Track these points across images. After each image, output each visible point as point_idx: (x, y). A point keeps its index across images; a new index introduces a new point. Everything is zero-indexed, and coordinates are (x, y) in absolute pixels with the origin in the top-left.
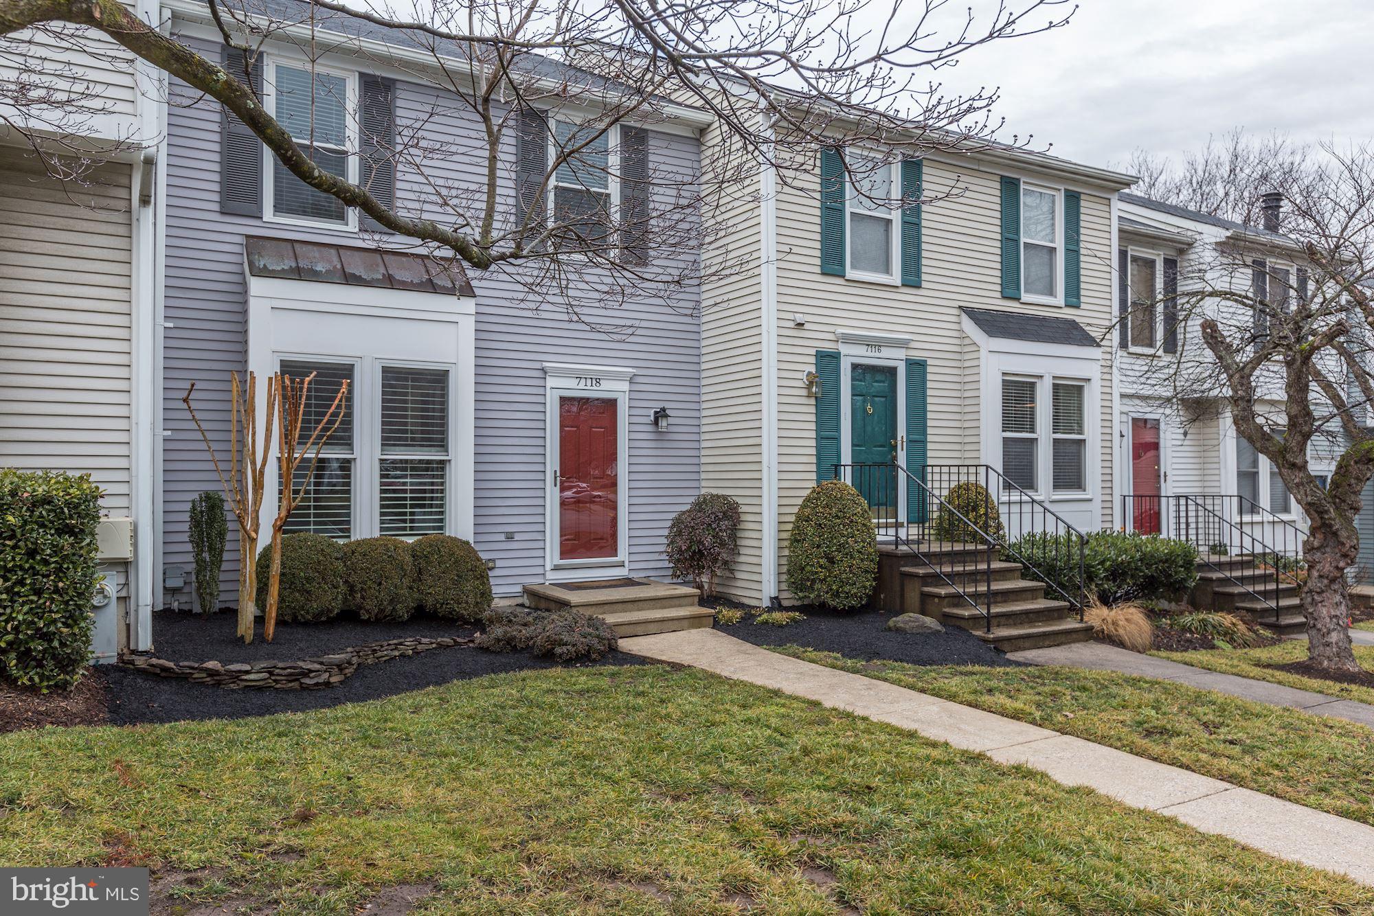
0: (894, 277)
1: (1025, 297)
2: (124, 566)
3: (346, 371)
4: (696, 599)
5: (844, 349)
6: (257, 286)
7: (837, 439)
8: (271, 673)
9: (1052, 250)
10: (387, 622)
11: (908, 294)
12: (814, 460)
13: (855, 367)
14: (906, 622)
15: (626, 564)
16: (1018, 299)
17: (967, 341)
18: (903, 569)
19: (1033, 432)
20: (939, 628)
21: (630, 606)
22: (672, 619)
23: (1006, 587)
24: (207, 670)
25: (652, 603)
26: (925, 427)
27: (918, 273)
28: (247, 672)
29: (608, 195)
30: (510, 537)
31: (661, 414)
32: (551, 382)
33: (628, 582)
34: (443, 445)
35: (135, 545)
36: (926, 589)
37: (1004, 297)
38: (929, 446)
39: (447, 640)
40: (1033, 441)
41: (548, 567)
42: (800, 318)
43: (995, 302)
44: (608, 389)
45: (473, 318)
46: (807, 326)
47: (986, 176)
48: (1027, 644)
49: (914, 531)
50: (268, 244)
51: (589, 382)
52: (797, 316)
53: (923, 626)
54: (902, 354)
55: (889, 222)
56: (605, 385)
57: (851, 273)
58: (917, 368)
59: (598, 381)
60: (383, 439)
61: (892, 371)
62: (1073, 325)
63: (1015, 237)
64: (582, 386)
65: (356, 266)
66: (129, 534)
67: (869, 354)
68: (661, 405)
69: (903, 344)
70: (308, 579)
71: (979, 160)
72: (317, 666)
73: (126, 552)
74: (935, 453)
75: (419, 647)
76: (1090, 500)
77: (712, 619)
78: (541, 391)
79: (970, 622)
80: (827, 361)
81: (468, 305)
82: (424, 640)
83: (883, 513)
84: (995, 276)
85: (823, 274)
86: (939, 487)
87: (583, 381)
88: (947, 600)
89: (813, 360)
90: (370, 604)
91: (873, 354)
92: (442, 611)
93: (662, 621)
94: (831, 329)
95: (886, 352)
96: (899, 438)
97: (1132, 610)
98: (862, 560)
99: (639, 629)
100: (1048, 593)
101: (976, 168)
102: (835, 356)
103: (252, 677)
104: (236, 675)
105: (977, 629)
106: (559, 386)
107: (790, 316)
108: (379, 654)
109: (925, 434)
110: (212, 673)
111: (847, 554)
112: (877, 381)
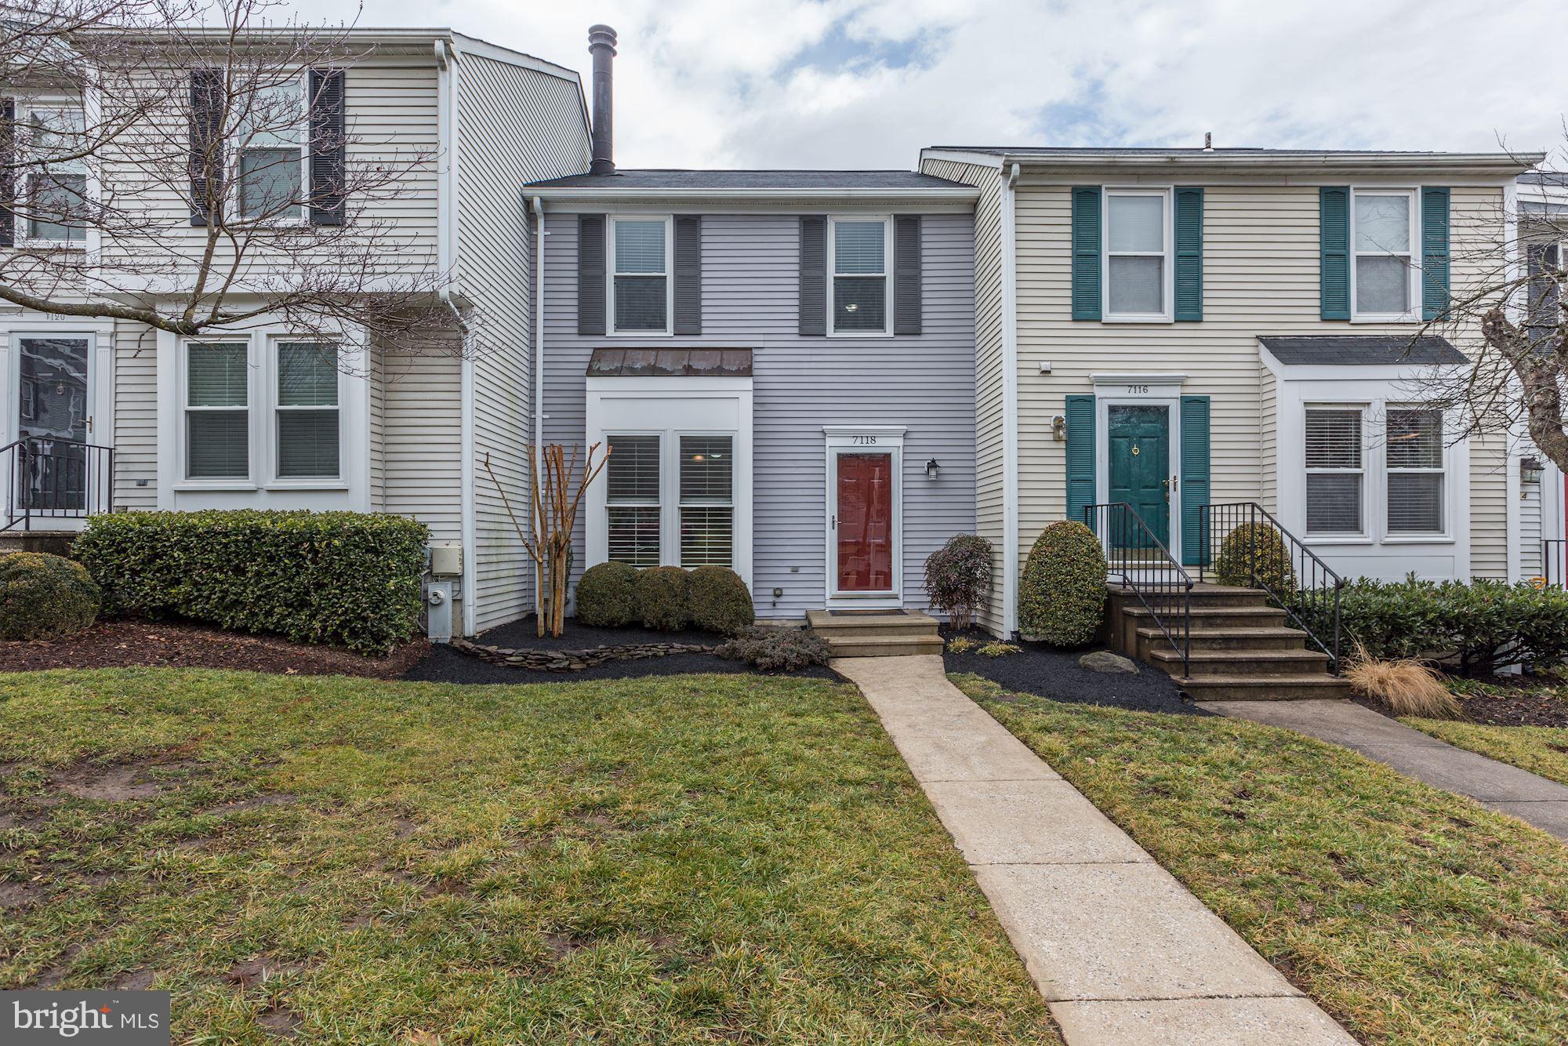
0: (1166, 314)
1: (1356, 316)
2: (457, 578)
3: (655, 441)
4: (936, 629)
5: (1099, 392)
6: (592, 383)
7: (1092, 482)
8: (526, 658)
9: (1405, 261)
10: (661, 631)
11: (1186, 330)
12: (1064, 502)
13: (1113, 410)
14: (1095, 661)
15: (901, 597)
16: (1347, 320)
17: (1265, 373)
18: (1126, 609)
19: (1359, 467)
20: (1131, 669)
21: (868, 631)
22: (900, 645)
23: (1241, 633)
24: (487, 651)
25: (890, 630)
26: (1207, 465)
27: (1198, 306)
28: (511, 655)
29: (884, 278)
30: (795, 570)
31: (933, 465)
32: (829, 442)
33: (899, 612)
34: (728, 494)
35: (462, 563)
36: (1140, 630)
37: (1324, 320)
38: (1213, 486)
39: (698, 648)
40: (1358, 477)
41: (828, 597)
42: (1045, 366)
43: (1309, 324)
44: (882, 445)
45: (751, 393)
46: (1054, 373)
47: (1297, 191)
48: (1240, 694)
49: (1193, 573)
50: (608, 352)
51: (865, 440)
52: (1042, 364)
53: (1113, 666)
54: (1176, 392)
55: (1161, 258)
56: (880, 442)
57: (1107, 316)
58: (1197, 408)
59: (873, 439)
60: (682, 492)
61: (1162, 412)
62: (1437, 342)
63: (1343, 252)
64: (858, 443)
65: (666, 363)
66: (458, 557)
67: (1132, 394)
68: (930, 457)
69: (1180, 382)
70: (604, 595)
71: (1286, 175)
72: (560, 656)
73: (457, 570)
74: (1218, 494)
75: (671, 651)
76: (1452, 543)
77: (942, 647)
78: (821, 450)
79: (1173, 666)
80: (1080, 406)
81: (747, 383)
82: (676, 645)
83: (1150, 554)
84: (1314, 298)
85: (1074, 320)
86: (1222, 528)
87: (859, 439)
88: (1156, 642)
89: (1063, 405)
90: (649, 617)
91: (1137, 395)
92: (706, 624)
93: (890, 645)
94: (1085, 373)
95: (1153, 392)
96: (1171, 478)
97: (1414, 669)
98: (1081, 598)
99: (868, 651)
100: (1309, 644)
101: (1283, 184)
102: (1090, 400)
103: (512, 659)
104: (503, 657)
105: (1175, 673)
106: (836, 445)
107: (1036, 365)
108: (632, 652)
109: (1207, 472)
110: (489, 654)
111: (1064, 592)
112: (1144, 422)
